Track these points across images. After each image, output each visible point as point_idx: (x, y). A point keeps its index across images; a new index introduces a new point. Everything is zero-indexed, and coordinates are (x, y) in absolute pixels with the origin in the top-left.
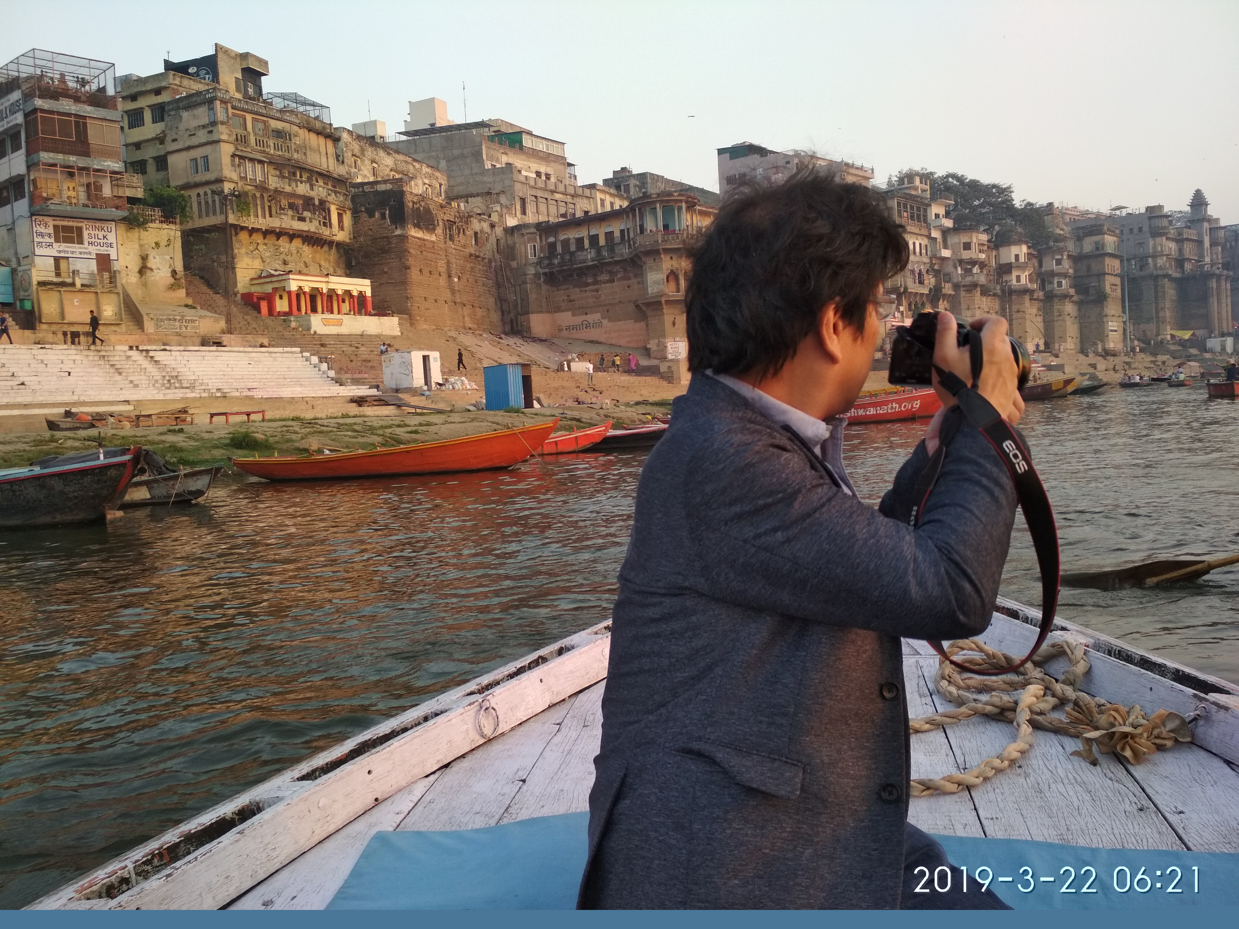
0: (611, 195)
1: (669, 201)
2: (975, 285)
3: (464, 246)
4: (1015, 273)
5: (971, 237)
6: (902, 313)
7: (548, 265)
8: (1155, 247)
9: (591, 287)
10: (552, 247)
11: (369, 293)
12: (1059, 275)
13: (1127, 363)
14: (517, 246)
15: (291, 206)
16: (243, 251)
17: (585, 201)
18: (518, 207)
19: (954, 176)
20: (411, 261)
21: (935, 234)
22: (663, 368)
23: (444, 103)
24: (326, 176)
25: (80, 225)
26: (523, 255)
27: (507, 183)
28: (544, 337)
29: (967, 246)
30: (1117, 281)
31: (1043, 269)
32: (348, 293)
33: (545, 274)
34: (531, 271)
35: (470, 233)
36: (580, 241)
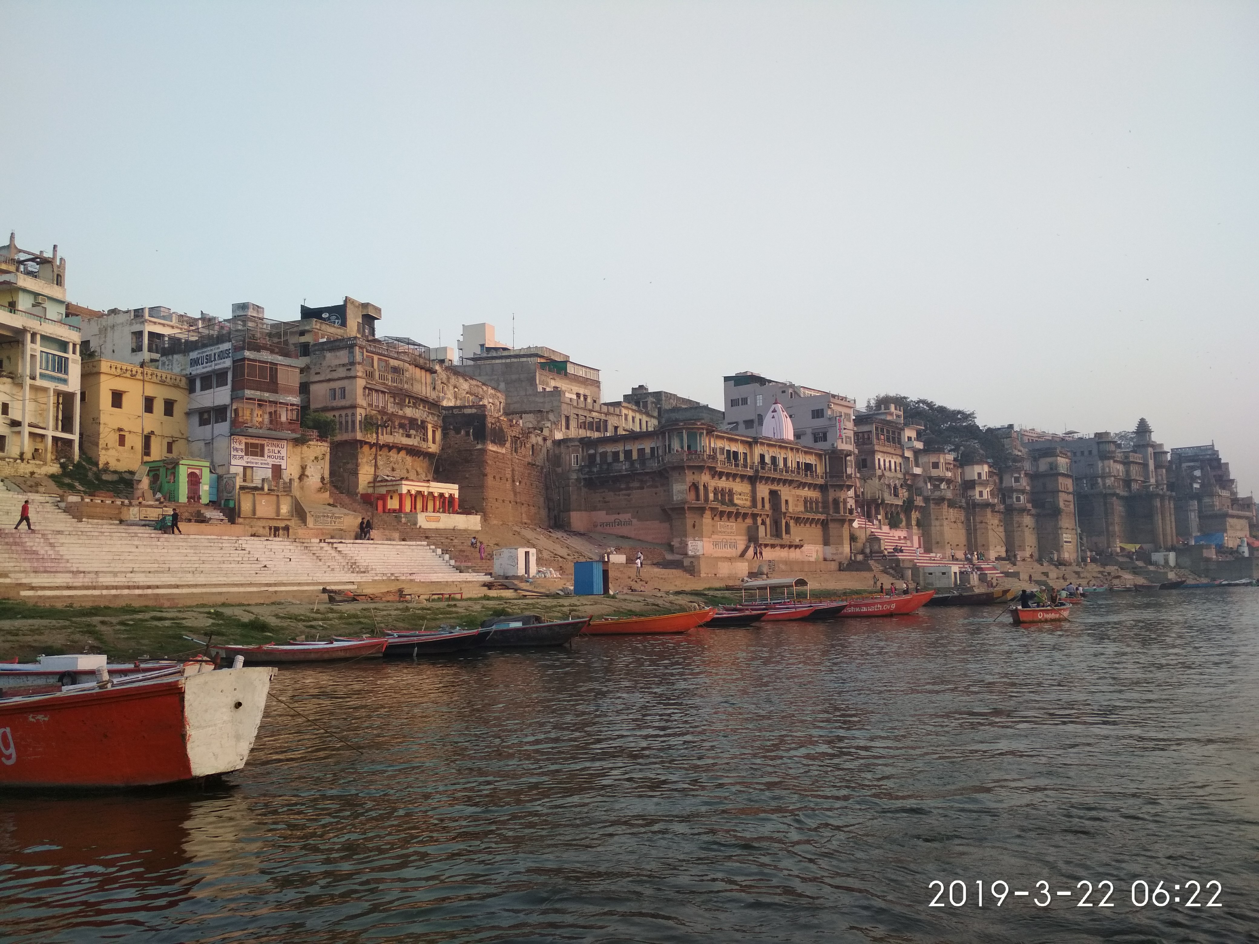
0: (633, 410)
1: (693, 429)
2: (942, 499)
3: (524, 456)
4: (978, 489)
5: (939, 458)
6: (880, 521)
7: (588, 472)
8: (1103, 469)
9: (624, 492)
10: (592, 457)
11: (457, 496)
12: (1018, 491)
13: (1077, 573)
14: (563, 455)
15: (402, 426)
16: (365, 460)
17: (616, 418)
18: (564, 423)
19: (924, 402)
20: (488, 470)
21: (908, 454)
22: (686, 562)
23: (493, 327)
24: (424, 401)
25: (263, 442)
26: (568, 462)
27: (555, 404)
28: (582, 531)
29: (936, 465)
30: (1070, 498)
31: (1004, 485)
32: (441, 495)
33: (585, 479)
34: (574, 476)
35: (529, 446)
36: (616, 454)
